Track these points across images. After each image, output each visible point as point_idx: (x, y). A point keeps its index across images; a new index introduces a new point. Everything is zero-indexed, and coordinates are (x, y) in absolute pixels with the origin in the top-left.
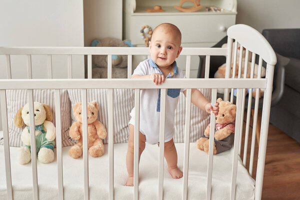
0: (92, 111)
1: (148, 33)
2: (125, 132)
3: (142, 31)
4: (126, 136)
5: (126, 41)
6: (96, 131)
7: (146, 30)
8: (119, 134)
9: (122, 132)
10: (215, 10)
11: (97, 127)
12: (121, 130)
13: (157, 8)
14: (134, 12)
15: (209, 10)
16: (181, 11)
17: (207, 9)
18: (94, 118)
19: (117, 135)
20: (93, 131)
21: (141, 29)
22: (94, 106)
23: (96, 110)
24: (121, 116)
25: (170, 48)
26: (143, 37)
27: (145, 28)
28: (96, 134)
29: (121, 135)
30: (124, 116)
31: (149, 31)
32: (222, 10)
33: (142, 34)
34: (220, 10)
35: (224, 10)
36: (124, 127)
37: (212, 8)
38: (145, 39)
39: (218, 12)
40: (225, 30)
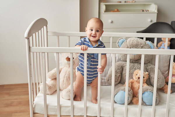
10: (146, 11)
13: (116, 10)
14: (105, 12)
17: (142, 11)
25: (98, 31)
32: (150, 11)
37: (144, 10)
39: (148, 12)
40: (151, 21)
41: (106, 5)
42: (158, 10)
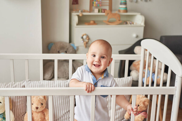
0: (42, 103)
1: (86, 39)
2: (66, 115)
3: (82, 38)
4: (68, 118)
5: (71, 44)
6: (45, 116)
7: (85, 37)
8: (62, 117)
9: (64, 116)
10: (130, 24)
11: (45, 114)
12: (64, 114)
13: (92, 22)
14: (77, 25)
15: (127, 23)
16: (108, 24)
17: (125, 23)
18: (43, 107)
19: (61, 118)
20: (42, 117)
21: (81, 36)
22: (43, 98)
23: (45, 101)
24: (64, 104)
25: (103, 57)
26: (82, 41)
27: (84, 35)
28: (45, 118)
29: (64, 118)
30: (66, 104)
31: (87, 37)
32: (135, 23)
33: (82, 39)
34: (133, 24)
35: (136, 23)
36: (66, 112)
37: (128, 22)
38: (84, 43)
39: (132, 25)
40: (137, 37)
41: (78, 16)
42: (146, 23)
